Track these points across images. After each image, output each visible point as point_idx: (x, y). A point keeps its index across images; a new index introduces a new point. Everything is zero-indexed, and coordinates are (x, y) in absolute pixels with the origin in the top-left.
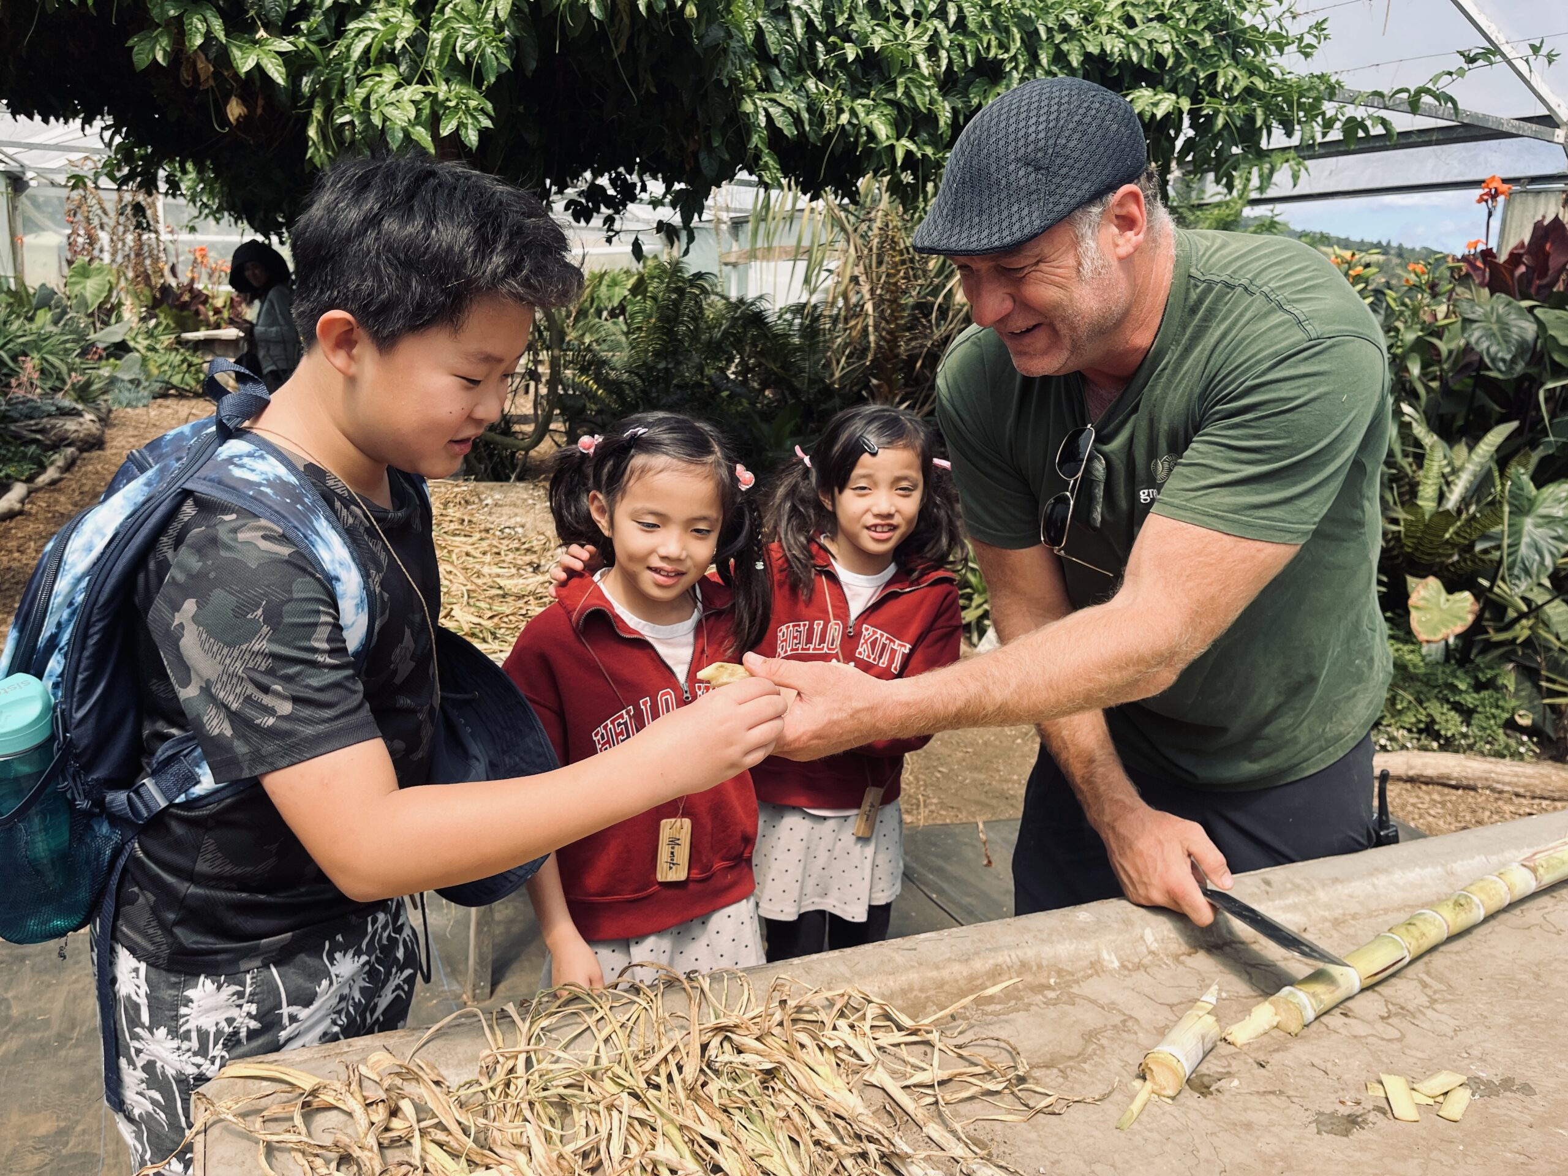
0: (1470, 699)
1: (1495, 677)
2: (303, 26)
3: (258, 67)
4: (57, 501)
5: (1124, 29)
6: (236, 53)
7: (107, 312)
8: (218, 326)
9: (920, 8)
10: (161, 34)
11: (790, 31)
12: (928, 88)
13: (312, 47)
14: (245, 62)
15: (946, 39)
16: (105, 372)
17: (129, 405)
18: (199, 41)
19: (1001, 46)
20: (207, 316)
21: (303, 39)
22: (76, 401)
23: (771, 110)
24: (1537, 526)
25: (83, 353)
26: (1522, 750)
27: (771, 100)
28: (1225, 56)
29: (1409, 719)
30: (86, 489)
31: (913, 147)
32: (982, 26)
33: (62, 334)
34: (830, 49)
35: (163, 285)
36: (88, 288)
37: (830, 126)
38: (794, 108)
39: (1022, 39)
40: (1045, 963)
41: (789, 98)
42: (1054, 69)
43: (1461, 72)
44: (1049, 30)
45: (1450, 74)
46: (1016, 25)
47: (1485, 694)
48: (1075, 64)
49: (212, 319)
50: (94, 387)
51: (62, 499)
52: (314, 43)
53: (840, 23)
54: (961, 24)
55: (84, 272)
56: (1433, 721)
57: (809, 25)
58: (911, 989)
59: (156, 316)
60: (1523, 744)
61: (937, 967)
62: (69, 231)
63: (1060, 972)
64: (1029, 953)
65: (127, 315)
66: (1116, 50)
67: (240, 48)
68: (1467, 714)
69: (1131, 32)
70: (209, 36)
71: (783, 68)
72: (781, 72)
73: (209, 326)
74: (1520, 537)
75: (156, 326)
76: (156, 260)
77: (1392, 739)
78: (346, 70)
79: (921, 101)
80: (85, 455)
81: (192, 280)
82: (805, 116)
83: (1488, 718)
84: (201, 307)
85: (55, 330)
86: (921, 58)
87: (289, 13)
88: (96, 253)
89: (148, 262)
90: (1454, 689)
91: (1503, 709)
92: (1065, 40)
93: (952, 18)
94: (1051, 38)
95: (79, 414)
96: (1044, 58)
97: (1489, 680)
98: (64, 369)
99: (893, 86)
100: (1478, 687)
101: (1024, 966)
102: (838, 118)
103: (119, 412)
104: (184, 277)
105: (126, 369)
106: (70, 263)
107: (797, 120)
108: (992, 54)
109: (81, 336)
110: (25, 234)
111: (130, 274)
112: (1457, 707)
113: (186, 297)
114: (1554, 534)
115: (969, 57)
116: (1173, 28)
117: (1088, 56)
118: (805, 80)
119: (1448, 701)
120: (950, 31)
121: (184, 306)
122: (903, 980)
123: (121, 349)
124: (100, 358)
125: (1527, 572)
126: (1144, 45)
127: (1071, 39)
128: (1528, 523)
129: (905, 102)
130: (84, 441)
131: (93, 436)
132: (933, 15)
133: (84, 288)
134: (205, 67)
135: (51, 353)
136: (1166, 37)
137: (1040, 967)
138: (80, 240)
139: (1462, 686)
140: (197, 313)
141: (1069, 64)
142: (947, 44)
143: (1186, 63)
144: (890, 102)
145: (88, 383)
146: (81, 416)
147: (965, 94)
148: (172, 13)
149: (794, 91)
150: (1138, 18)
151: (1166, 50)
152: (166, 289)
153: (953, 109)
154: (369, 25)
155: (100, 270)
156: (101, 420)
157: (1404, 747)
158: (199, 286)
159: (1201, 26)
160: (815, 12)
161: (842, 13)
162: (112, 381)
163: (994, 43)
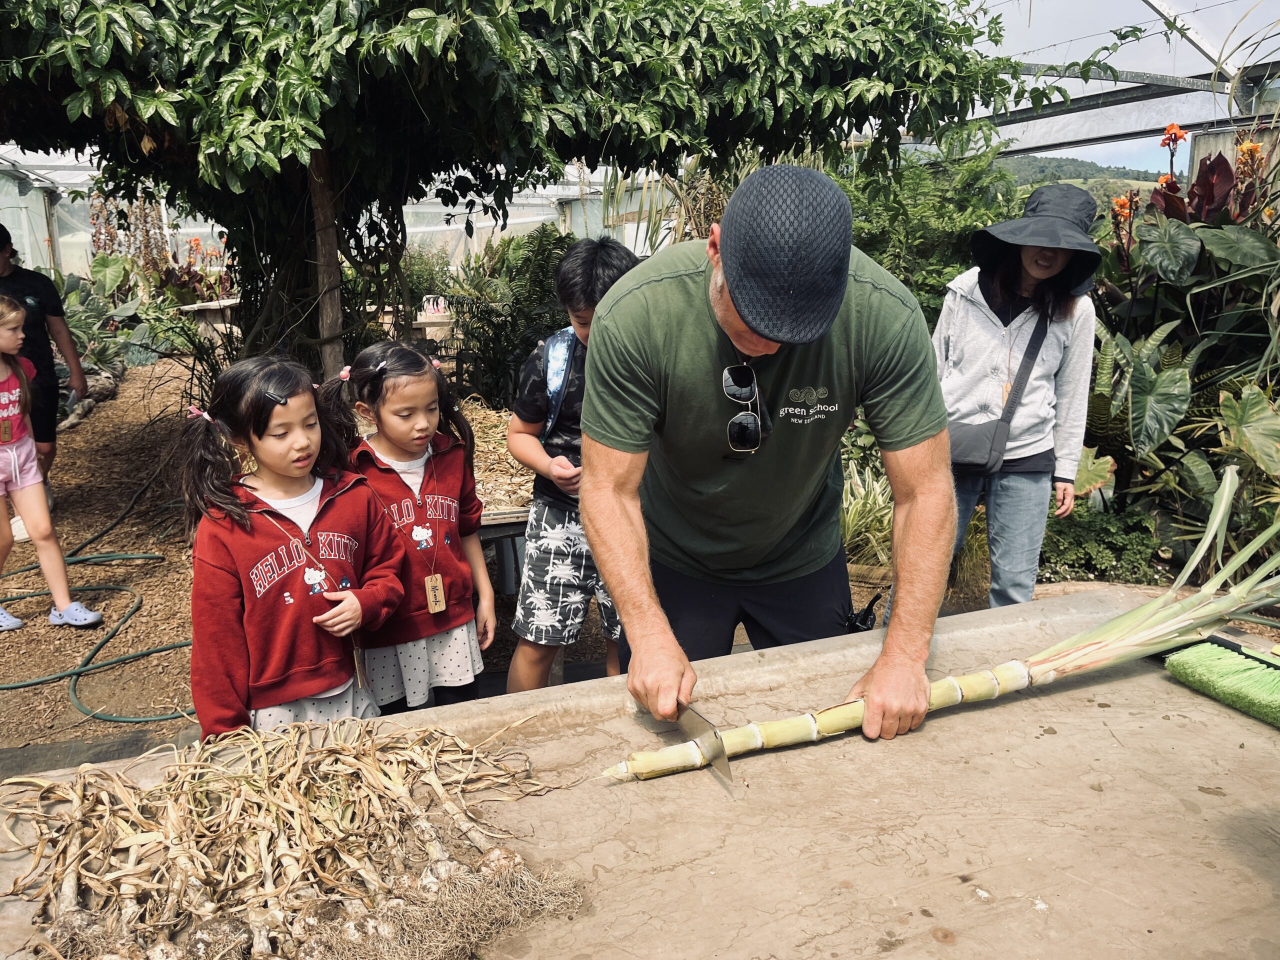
0: (1119, 540)
1: (1140, 521)
2: (189, 81)
3: (157, 113)
4: (73, 440)
5: (846, 33)
6: (141, 105)
7: (124, 292)
8: (211, 300)
9: (678, 30)
10: (85, 95)
11: (568, 57)
12: (687, 90)
13: (196, 96)
14: (147, 111)
15: (699, 50)
16: (121, 339)
17: (140, 364)
18: (111, 98)
19: (745, 53)
20: (202, 291)
21: (190, 91)
22: (95, 364)
23: (554, 117)
24: (1158, 402)
25: (103, 326)
26: (1156, 577)
27: (554, 109)
28: (928, 48)
29: (1071, 557)
30: (97, 430)
31: (674, 137)
32: (729, 39)
33: (85, 312)
34: (603, 67)
35: (168, 269)
36: (108, 276)
37: (605, 125)
38: (573, 115)
39: (762, 47)
40: (582, 710)
41: (568, 107)
42: (791, 68)
43: (1115, 47)
44: (785, 38)
45: (1106, 48)
46: (758, 37)
47: (1133, 535)
48: (807, 63)
49: (206, 294)
50: (110, 352)
51: (78, 438)
52: (199, 93)
53: (610, 46)
54: (711, 39)
55: (104, 263)
56: (1091, 558)
57: (583, 50)
58: (480, 728)
59: (164, 294)
60: (1158, 572)
61: (501, 714)
62: (94, 231)
63: (592, 716)
64: (571, 704)
65: (140, 293)
66: (839, 50)
67: (143, 100)
68: (1118, 551)
69: (851, 36)
70: (119, 94)
71: (564, 84)
72: (562, 87)
73: (203, 300)
74: (1144, 411)
75: (164, 301)
76: (161, 250)
77: (1055, 573)
78: (222, 112)
79: (681, 102)
80: (101, 404)
81: (190, 265)
82: (583, 119)
83: (1135, 554)
84: (197, 285)
85: (81, 308)
86: (680, 69)
87: (180, 72)
88: (116, 247)
89: (155, 251)
90: (1107, 532)
91: (1147, 547)
92: (798, 45)
93: (704, 35)
94: (786, 44)
95: (97, 373)
96: (782, 60)
97: (1135, 524)
98: (84, 338)
99: (657, 91)
100: (1128, 530)
101: (566, 712)
102: (613, 118)
103: (132, 369)
104: (183, 262)
105: (137, 335)
106: (94, 255)
107: (576, 123)
108: (738, 59)
109: (100, 313)
110: (60, 235)
111: (141, 262)
112: (1111, 546)
113: (186, 278)
114: (1170, 407)
115: (719, 64)
116: (884, 30)
117: (816, 57)
118: (584, 92)
119: (1104, 543)
120: (704, 45)
121: (184, 284)
122: (474, 722)
123: (134, 321)
124: (117, 328)
125: (1150, 438)
126: (859, 45)
127: (803, 44)
128: (1151, 400)
129: (668, 102)
130: (100, 393)
131: (107, 389)
132: (690, 34)
133: (105, 276)
134: (122, 116)
135: (76, 327)
136: (878, 38)
137: (578, 712)
138: (102, 237)
139: (1113, 530)
140: (195, 290)
141: (803, 63)
142: (700, 55)
143: (895, 56)
144: (656, 103)
145: (105, 349)
146: (99, 374)
147: (720, 91)
148: (91, 79)
149: (574, 101)
150: (857, 23)
151: (877, 48)
152: (170, 272)
153: (710, 104)
154: (236, 78)
155: (116, 261)
156: (115, 376)
157: (1065, 579)
158: (197, 268)
159: (907, 26)
160: (588, 41)
161: (611, 38)
162: (126, 346)
163: (739, 52)
